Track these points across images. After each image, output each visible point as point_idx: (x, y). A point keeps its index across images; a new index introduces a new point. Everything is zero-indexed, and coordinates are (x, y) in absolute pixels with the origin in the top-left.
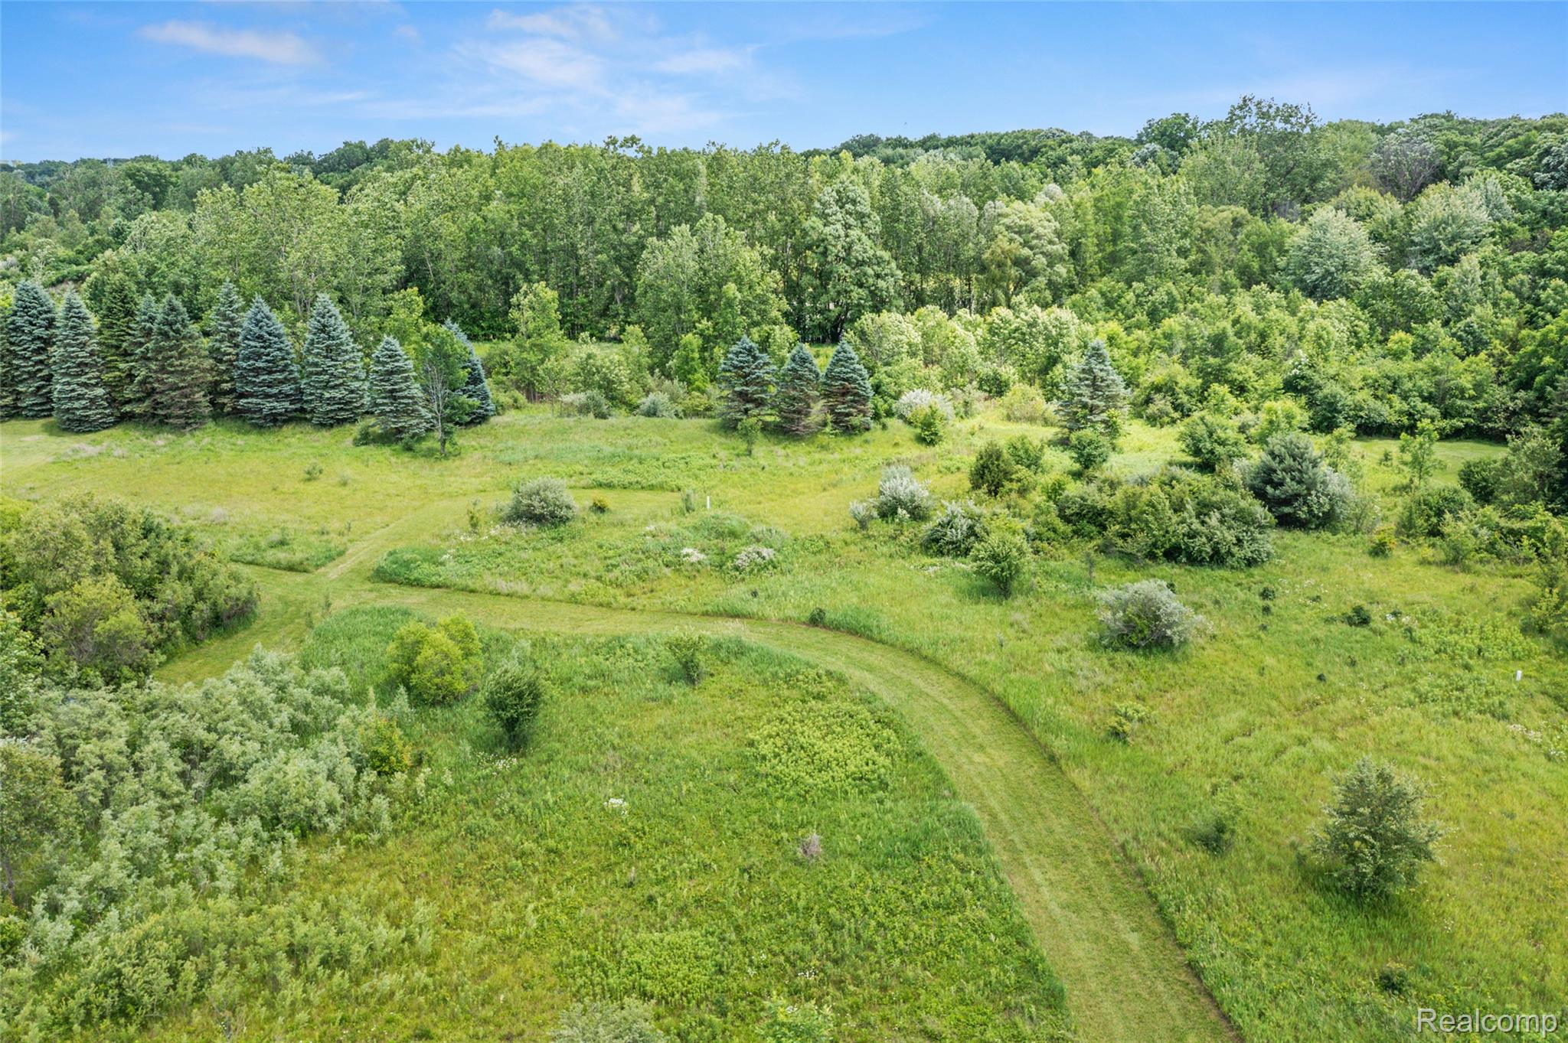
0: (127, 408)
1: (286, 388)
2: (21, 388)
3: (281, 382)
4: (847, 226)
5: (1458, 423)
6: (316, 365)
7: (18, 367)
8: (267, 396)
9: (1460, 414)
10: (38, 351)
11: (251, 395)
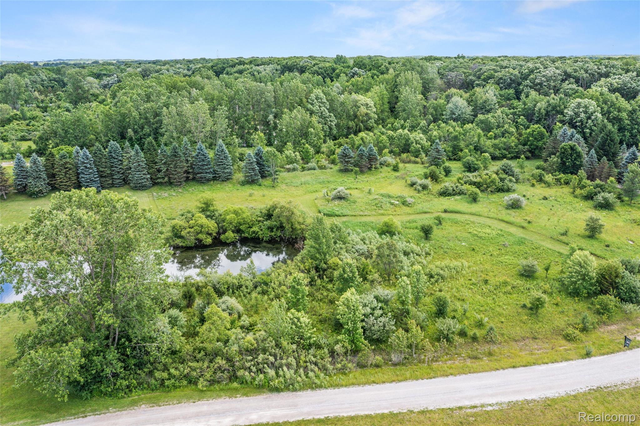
0: (159, 180)
1: (211, 170)
2: (115, 177)
3: (209, 168)
4: (320, 107)
5: (512, 155)
6: (221, 162)
7: (113, 171)
8: (206, 173)
9: (512, 153)
10: (119, 165)
11: (202, 173)
